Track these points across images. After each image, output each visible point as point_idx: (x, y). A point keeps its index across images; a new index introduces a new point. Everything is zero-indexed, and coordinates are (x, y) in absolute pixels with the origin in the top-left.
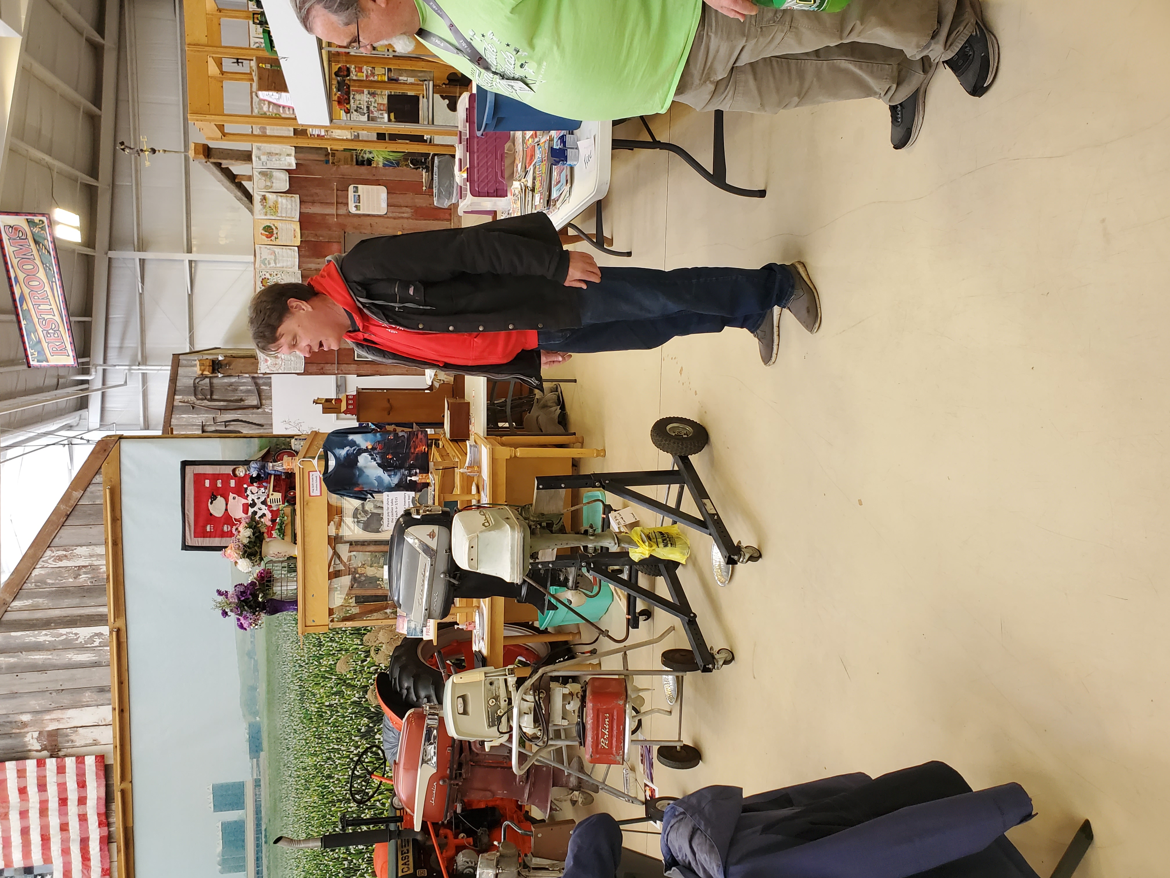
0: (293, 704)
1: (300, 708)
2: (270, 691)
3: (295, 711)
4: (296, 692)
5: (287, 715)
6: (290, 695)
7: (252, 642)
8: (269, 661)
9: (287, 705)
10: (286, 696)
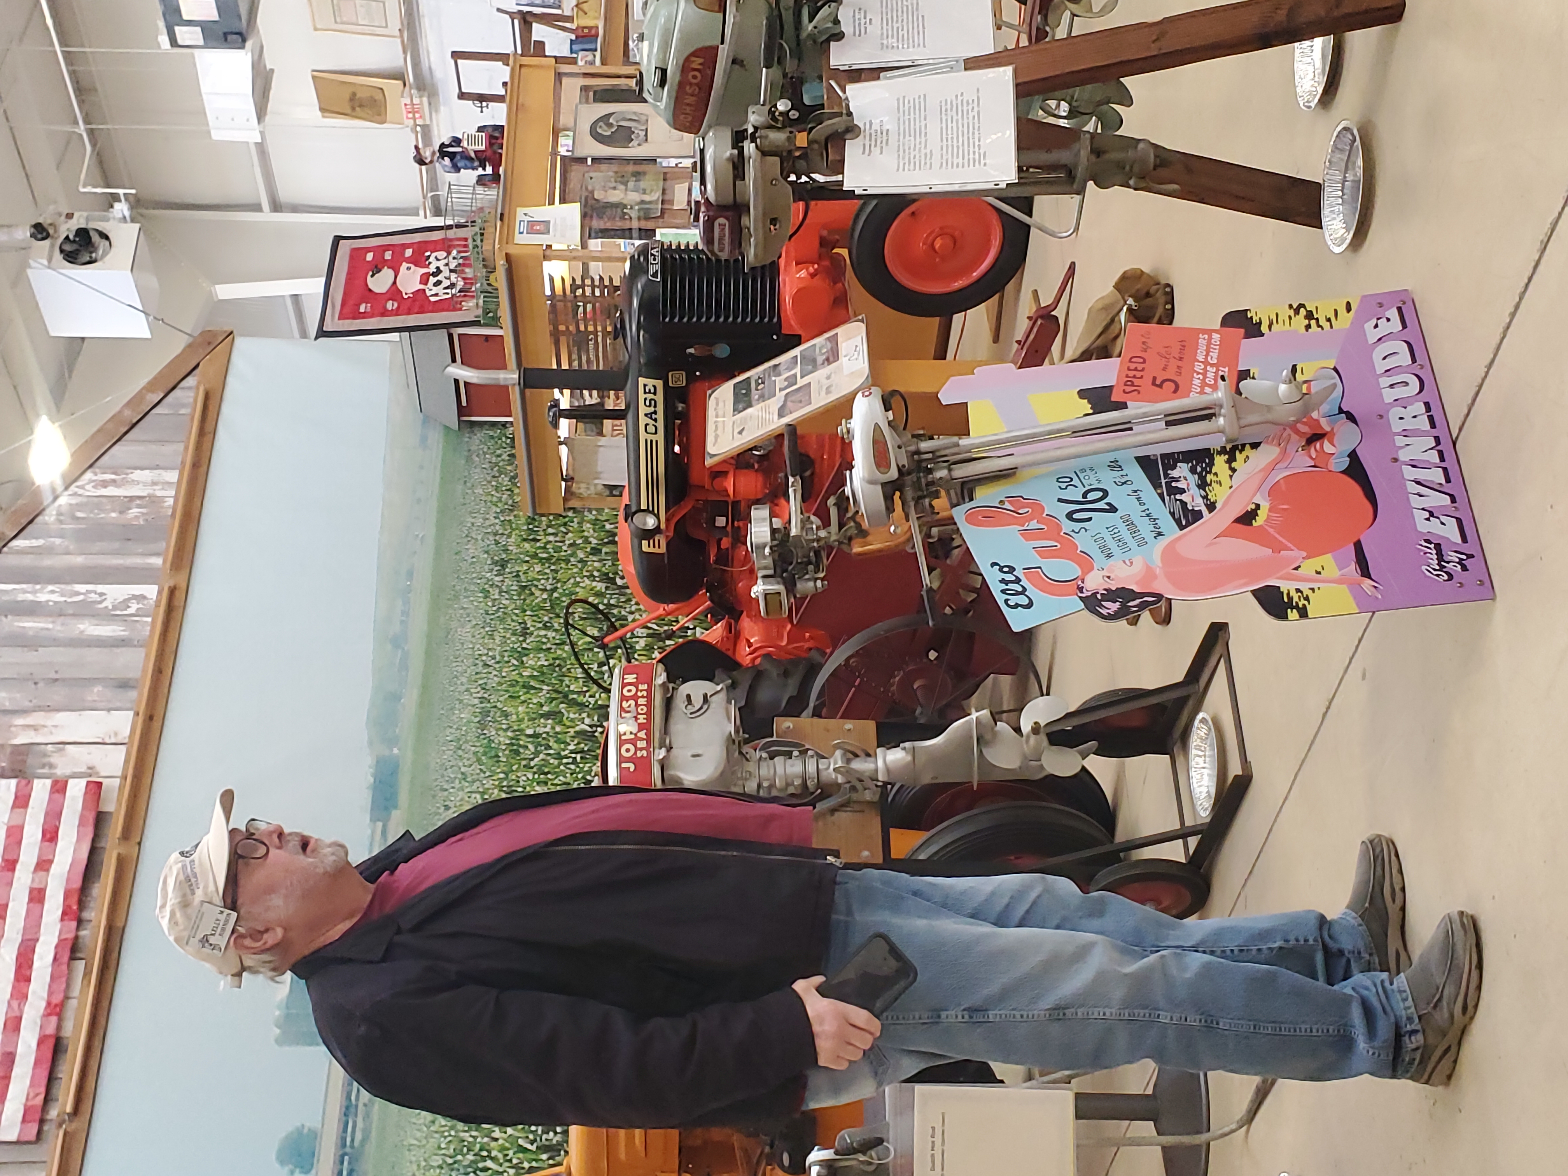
0: (464, 728)
1: (478, 737)
2: (425, 703)
3: (466, 742)
4: (473, 709)
5: (452, 748)
6: (461, 713)
7: (402, 622)
8: (430, 654)
9: (453, 731)
10: (454, 714)
